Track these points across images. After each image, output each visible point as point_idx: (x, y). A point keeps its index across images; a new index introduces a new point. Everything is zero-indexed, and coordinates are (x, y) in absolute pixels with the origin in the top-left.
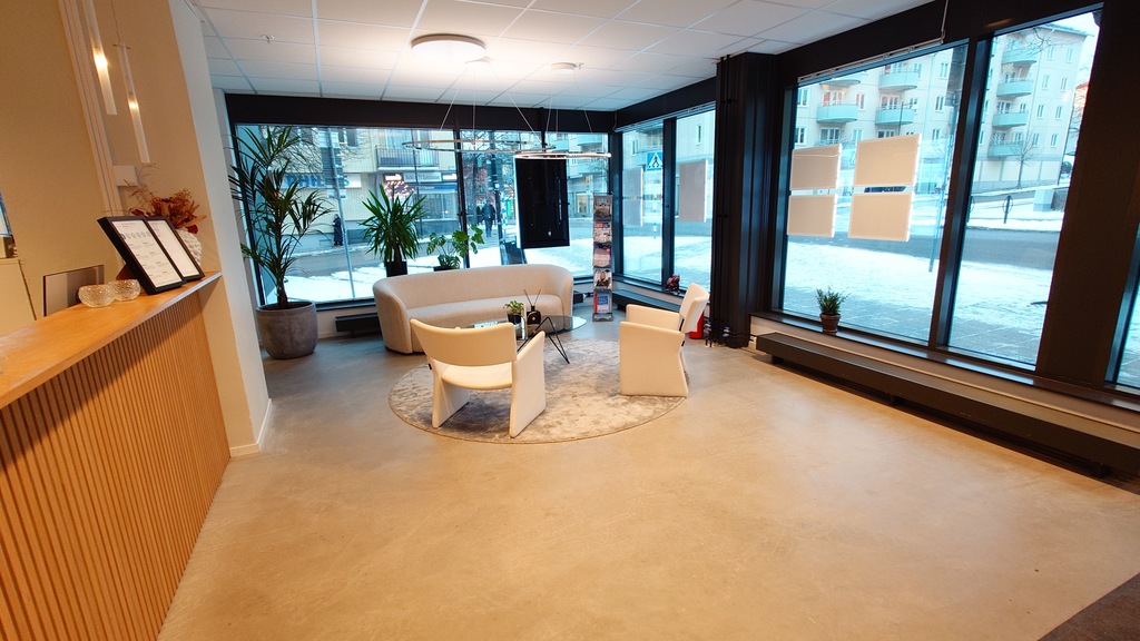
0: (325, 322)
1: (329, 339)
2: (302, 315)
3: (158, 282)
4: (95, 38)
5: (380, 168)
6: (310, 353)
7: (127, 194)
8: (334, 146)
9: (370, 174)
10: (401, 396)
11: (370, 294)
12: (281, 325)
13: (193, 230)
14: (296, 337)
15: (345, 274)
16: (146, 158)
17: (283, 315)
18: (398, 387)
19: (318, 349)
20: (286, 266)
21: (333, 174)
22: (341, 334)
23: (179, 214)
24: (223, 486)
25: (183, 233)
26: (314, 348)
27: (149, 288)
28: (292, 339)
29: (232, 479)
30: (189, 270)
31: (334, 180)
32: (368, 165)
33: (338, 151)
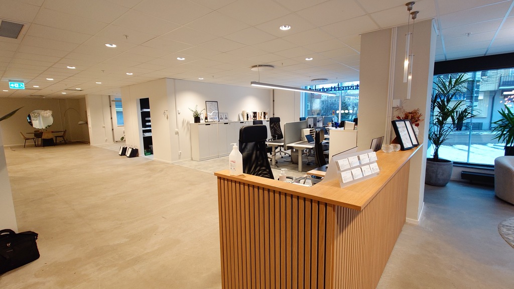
0: (456, 172)
1: (455, 181)
2: (445, 166)
3: (405, 147)
4: (407, 56)
5: (501, 88)
6: (443, 185)
7: (395, 110)
8: (477, 79)
9: (491, 92)
10: (509, 230)
11: (493, 163)
12: (433, 169)
13: (417, 125)
14: (439, 176)
15: (466, 148)
16: (409, 97)
17: (435, 164)
18: (505, 223)
19: (449, 185)
20: (442, 142)
21: (472, 93)
22: (462, 180)
23: (413, 118)
24: (402, 232)
25: (414, 126)
26: (447, 183)
27: (403, 149)
28: (436, 176)
29: (406, 232)
30: (415, 143)
31: (472, 97)
32: (492, 86)
33: (478, 81)
